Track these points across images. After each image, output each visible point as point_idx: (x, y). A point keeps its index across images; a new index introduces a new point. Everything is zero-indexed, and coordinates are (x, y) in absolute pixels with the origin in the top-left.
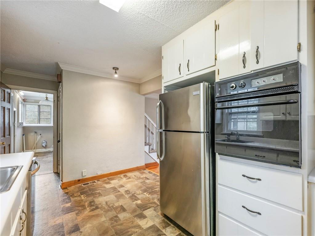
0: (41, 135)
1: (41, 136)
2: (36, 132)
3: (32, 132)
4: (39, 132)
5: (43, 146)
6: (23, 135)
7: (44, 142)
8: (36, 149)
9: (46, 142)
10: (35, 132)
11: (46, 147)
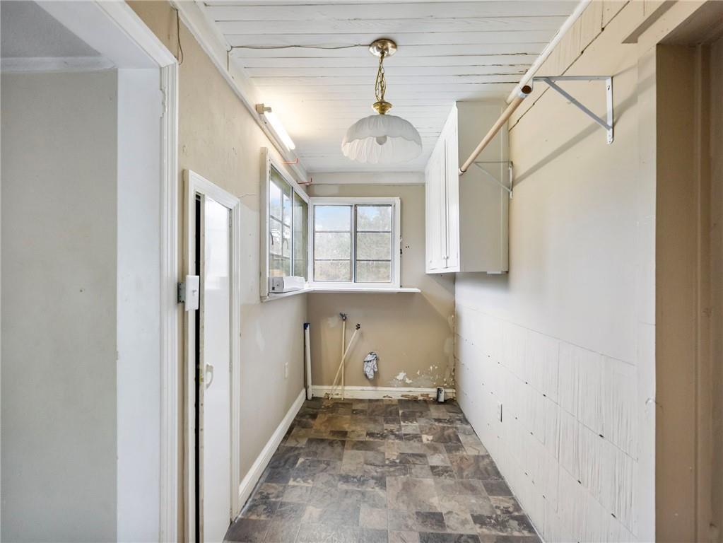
0: (358, 327)
1: (361, 335)
2: (344, 317)
3: (331, 315)
4: (355, 316)
5: (366, 375)
6: (305, 326)
7: (369, 357)
8: (344, 385)
9: (377, 359)
10: (342, 315)
11: (375, 381)
